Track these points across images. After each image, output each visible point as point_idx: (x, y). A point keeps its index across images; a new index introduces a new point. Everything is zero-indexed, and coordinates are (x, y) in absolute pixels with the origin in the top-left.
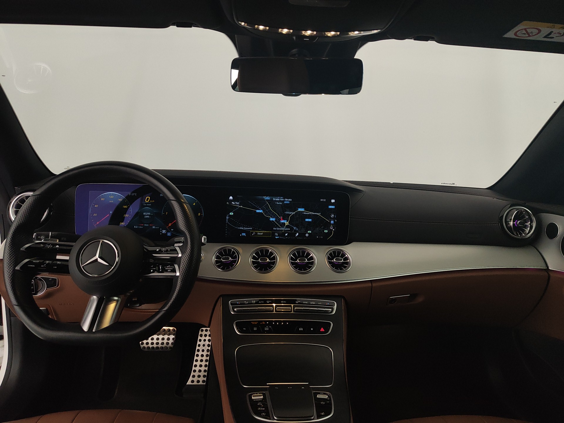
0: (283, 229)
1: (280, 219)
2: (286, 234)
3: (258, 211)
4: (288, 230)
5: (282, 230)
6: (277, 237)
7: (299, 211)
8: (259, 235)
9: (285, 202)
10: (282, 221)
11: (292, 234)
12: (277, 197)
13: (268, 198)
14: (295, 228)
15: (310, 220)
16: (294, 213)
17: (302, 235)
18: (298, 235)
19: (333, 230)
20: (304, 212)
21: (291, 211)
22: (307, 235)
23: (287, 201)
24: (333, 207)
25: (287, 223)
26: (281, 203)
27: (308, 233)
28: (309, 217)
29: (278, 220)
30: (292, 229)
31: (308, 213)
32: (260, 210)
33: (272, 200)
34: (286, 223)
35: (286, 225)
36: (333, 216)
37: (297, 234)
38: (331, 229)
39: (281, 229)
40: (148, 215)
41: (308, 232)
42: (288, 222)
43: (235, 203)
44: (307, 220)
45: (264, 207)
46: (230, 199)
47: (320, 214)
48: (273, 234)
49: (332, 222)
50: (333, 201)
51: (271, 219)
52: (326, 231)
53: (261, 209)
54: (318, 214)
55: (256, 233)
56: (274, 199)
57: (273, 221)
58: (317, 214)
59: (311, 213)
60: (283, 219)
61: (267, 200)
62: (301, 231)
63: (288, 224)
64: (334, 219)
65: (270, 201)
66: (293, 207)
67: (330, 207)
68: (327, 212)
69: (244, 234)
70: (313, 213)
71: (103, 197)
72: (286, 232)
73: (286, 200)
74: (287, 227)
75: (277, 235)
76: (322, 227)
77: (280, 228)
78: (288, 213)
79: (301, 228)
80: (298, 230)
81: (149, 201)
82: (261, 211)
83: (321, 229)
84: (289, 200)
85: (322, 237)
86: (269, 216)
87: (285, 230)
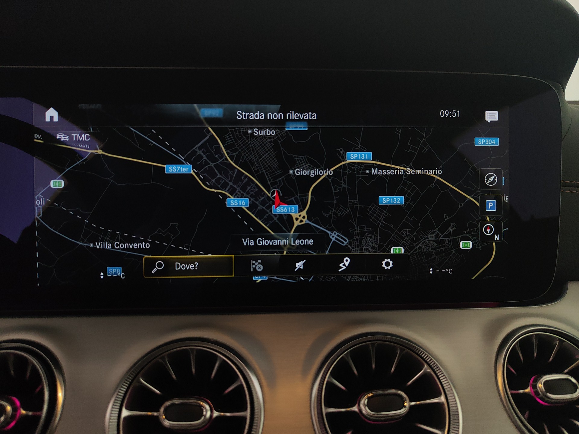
0: (287, 242)
1: (269, 203)
2: (299, 265)
3: (172, 169)
4: (307, 246)
5: (280, 248)
6: (258, 279)
7: (349, 161)
8: (181, 272)
9: (291, 128)
10: (282, 209)
11: (322, 262)
12: (253, 106)
14: (334, 236)
15: (398, 200)
16: (330, 172)
17: (366, 263)
18: (347, 264)
19: (497, 237)
20: (369, 166)
21: (314, 165)
22: (387, 264)
23: (299, 121)
24: (492, 142)
25: (300, 217)
26: (273, 133)
27: (394, 257)
28: (393, 185)
29: (261, 205)
30: (322, 241)
31: (389, 168)
32: (181, 163)
34: (295, 215)
35: (297, 224)
36: (492, 179)
37: (347, 261)
38: (489, 233)
39: (276, 243)
41: (392, 252)
42: (304, 213)
43: (71, 138)
44: (385, 200)
45: (200, 152)
46: (48, 119)
47: (440, 172)
48: (243, 266)
49: (491, 205)
50: (491, 116)
51: (233, 202)
52: (466, 245)
53: (188, 160)
54: (431, 173)
55: (169, 264)
56: (241, 115)
57: (239, 210)
58: (425, 172)
59: (401, 170)
60: (285, 201)
61: (211, 121)
62: (361, 250)
63: (305, 221)
64: (497, 192)
65: (225, 125)
66: (321, 147)
67: (480, 142)
69: (115, 271)
70: (410, 171)
72: (297, 253)
73: (294, 116)
74: (303, 232)
75: (260, 268)
76: (451, 229)
77: (271, 238)
78: (305, 173)
79: (363, 234)
80: (350, 243)
82: (185, 169)
83: (448, 236)
84: (307, 116)
85: (450, 271)
86: (223, 187)
87: (291, 248)
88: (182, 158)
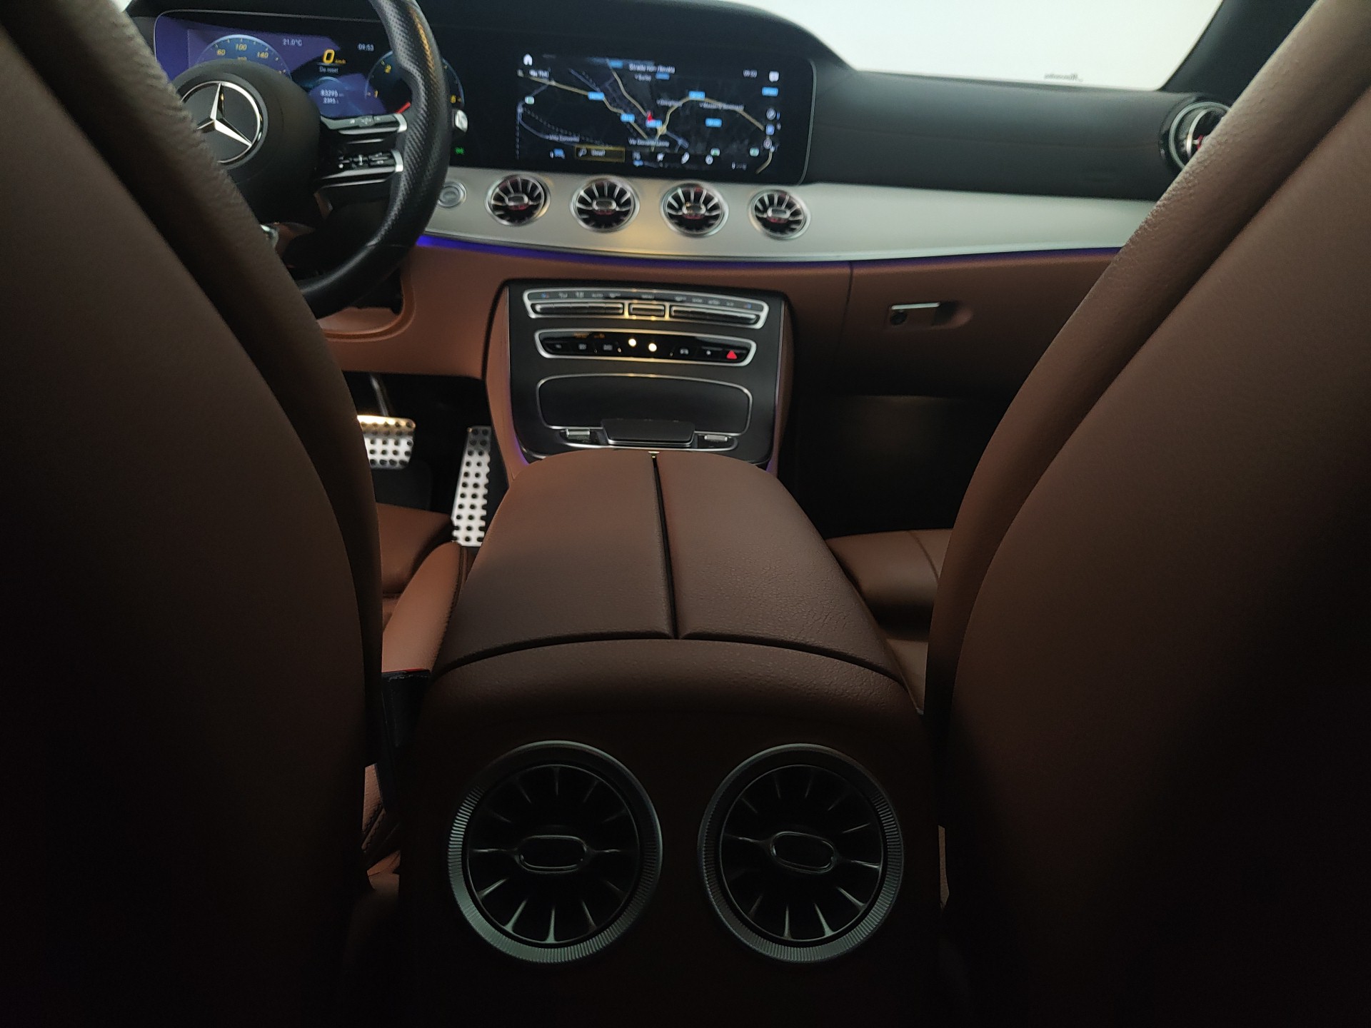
0: (653, 143)
1: (644, 119)
2: (660, 157)
3: (592, 96)
4: (665, 147)
5: (650, 147)
6: (638, 163)
7: (691, 98)
8: (595, 156)
9: (659, 76)
10: (652, 124)
11: (673, 157)
12: (639, 62)
13: (616, 64)
14: (680, 141)
15: (717, 123)
16: (680, 104)
17: (697, 159)
19: (772, 150)
20: (703, 102)
21: (671, 98)
22: (709, 160)
23: (665, 72)
24: (773, 92)
25: (662, 128)
26: (649, 79)
27: (713, 157)
28: (715, 114)
29: (641, 120)
30: (673, 144)
31: (713, 104)
32: (597, 92)
33: (626, 69)
34: (659, 128)
35: (660, 133)
36: (771, 114)
37: (687, 157)
38: (768, 146)
39: (647, 143)
40: (332, 97)
41: (712, 153)
42: (665, 127)
43: (538, 74)
44: (710, 123)
45: (608, 87)
46: (526, 62)
47: (742, 108)
48: (629, 156)
49: (770, 130)
50: (774, 76)
51: (625, 118)
52: (754, 152)
53: (602, 91)
54: (736, 108)
55: (589, 151)
56: (632, 67)
57: (628, 123)
58: (733, 107)
59: (720, 105)
60: (654, 117)
61: (616, 69)
62: (695, 151)
63: (665, 131)
64: (774, 122)
65: (623, 72)
66: (676, 88)
67: (766, 92)
68: (757, 105)
69: (560, 153)
70: (725, 106)
71: (221, 46)
72: (659, 150)
73: (662, 69)
74: (663, 138)
75: (638, 157)
76: (746, 142)
77: (645, 140)
78: (666, 103)
79: (696, 141)
80: (689, 146)
81: (334, 62)
82: (599, 96)
83: (744, 146)
84: (669, 70)
85: (744, 167)
86: (621, 108)
87: (656, 147)
88: (598, 89)
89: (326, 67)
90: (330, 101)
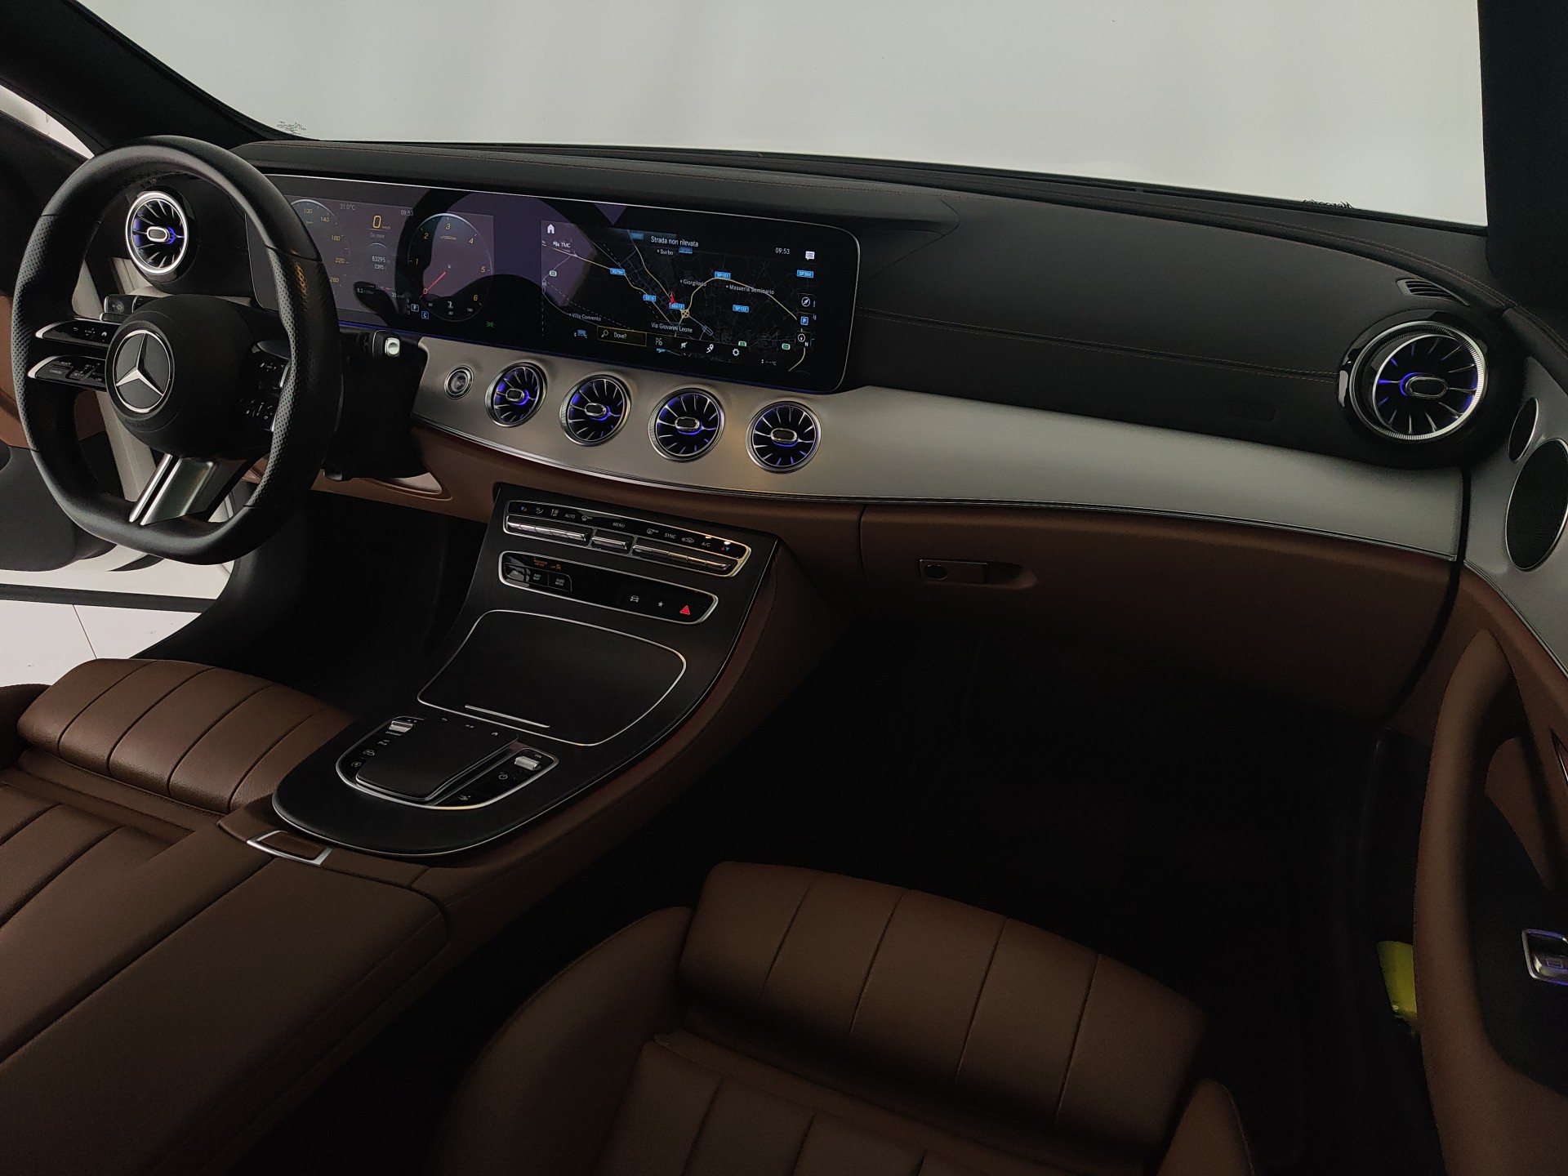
0: (675, 328)
1: (667, 300)
2: (683, 345)
3: (614, 271)
4: (688, 333)
5: (672, 332)
6: (660, 350)
7: (716, 278)
8: (617, 339)
9: (682, 251)
10: (674, 306)
11: (697, 346)
12: (661, 234)
13: (637, 235)
14: (705, 328)
15: (745, 309)
16: (704, 284)
17: (723, 350)
18: (712, 348)
19: (806, 344)
20: (729, 283)
21: (696, 278)
22: (736, 352)
23: (687, 247)
24: (809, 274)
25: (685, 313)
26: (670, 253)
27: (740, 348)
28: (742, 298)
29: (663, 301)
30: (697, 330)
31: (741, 286)
32: (618, 268)
33: (647, 240)
34: (682, 311)
35: (683, 317)
36: (806, 302)
37: (711, 347)
38: (801, 340)
39: (671, 328)
40: (378, 263)
41: (739, 344)
42: (687, 311)
43: (560, 245)
44: (737, 308)
45: (630, 262)
46: (549, 232)
47: (773, 292)
48: (652, 339)
49: (804, 320)
50: (810, 255)
51: (647, 297)
52: (786, 347)
53: (623, 267)
54: (766, 293)
55: (611, 333)
56: (654, 240)
57: (650, 303)
58: (763, 291)
59: (748, 288)
60: (677, 300)
61: (636, 241)
62: (721, 340)
63: (688, 315)
64: (809, 311)
65: (645, 244)
66: (701, 266)
67: (801, 273)
68: (791, 289)
69: (582, 333)
70: (754, 290)
72: (682, 337)
73: (685, 243)
74: (687, 323)
75: (661, 343)
76: (777, 334)
77: (668, 324)
78: (689, 283)
79: (722, 330)
80: (714, 335)
81: (381, 227)
82: (621, 272)
83: (773, 339)
84: (692, 244)
85: (776, 363)
86: (642, 287)
87: (679, 333)
88: (619, 265)
89: (375, 232)
90: (380, 267)
